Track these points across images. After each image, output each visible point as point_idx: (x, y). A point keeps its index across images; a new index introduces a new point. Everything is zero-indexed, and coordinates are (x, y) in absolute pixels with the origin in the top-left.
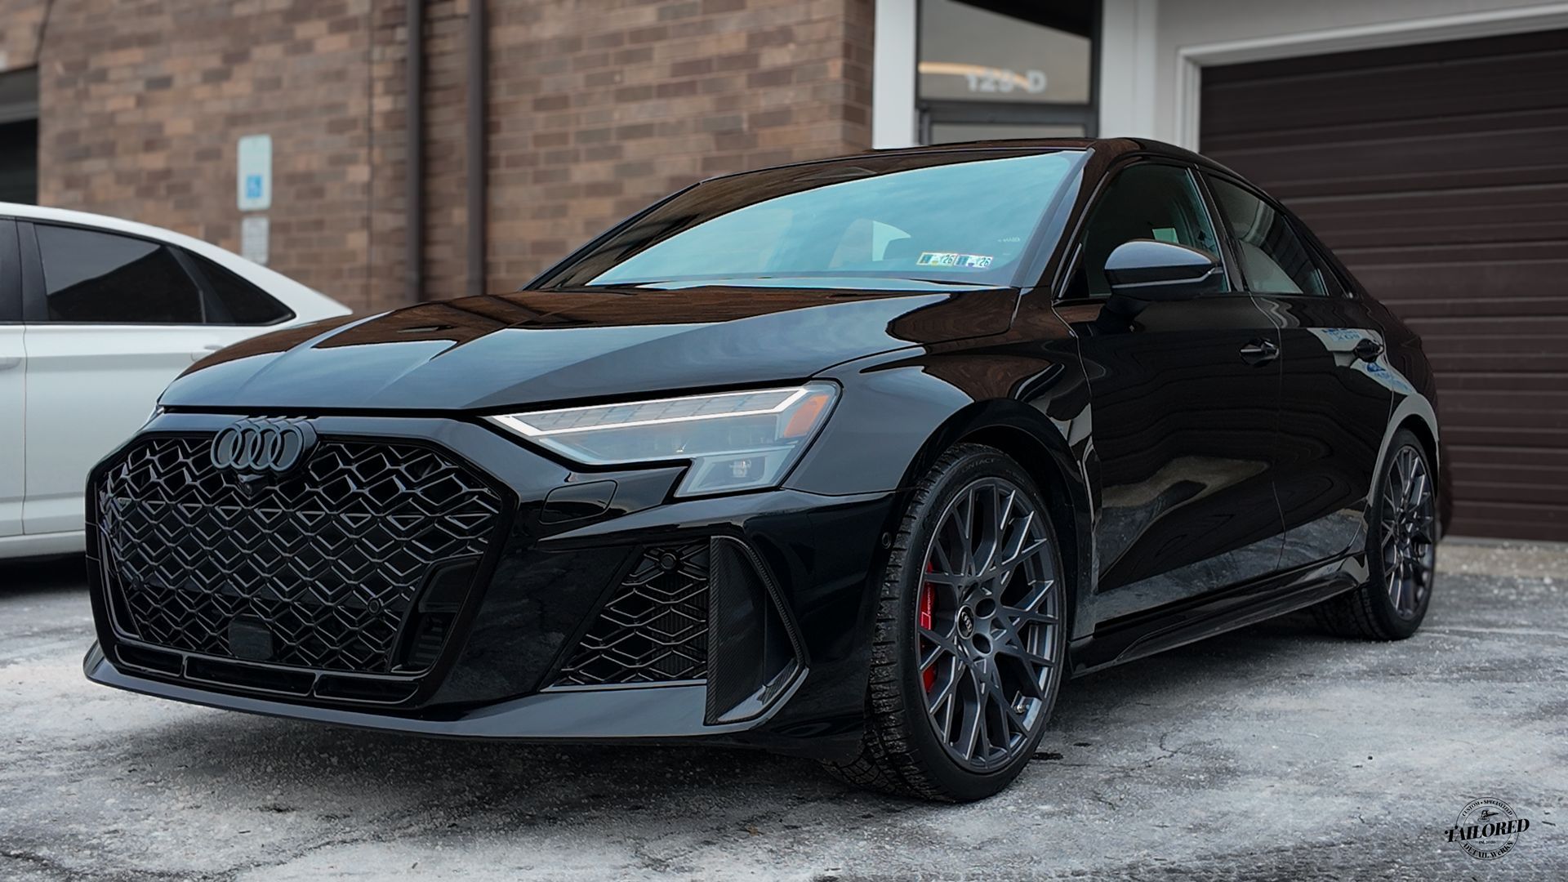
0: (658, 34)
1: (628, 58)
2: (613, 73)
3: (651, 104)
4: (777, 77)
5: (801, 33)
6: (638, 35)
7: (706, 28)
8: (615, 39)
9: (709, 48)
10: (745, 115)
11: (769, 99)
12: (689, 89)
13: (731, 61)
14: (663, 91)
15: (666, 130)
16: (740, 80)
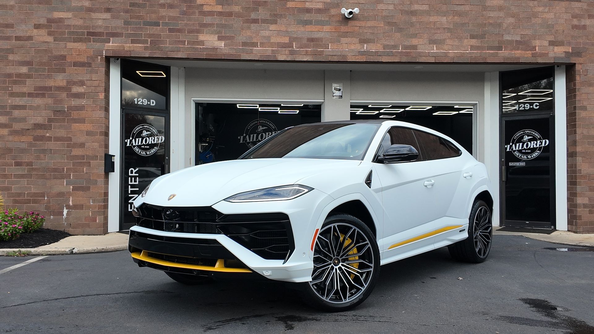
0: (29, 76)
1: (15, 82)
2: (8, 87)
3: (26, 99)
4: (78, 96)
5: (88, 83)
6: (19, 75)
7: (49, 77)
8: (9, 75)
9: (50, 83)
10: (66, 106)
11: (75, 102)
12: (43, 95)
13: (59, 88)
14: (30, 95)
15: (31, 108)
16: (64, 95)
